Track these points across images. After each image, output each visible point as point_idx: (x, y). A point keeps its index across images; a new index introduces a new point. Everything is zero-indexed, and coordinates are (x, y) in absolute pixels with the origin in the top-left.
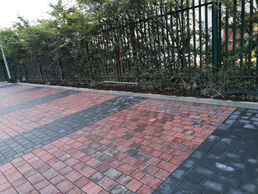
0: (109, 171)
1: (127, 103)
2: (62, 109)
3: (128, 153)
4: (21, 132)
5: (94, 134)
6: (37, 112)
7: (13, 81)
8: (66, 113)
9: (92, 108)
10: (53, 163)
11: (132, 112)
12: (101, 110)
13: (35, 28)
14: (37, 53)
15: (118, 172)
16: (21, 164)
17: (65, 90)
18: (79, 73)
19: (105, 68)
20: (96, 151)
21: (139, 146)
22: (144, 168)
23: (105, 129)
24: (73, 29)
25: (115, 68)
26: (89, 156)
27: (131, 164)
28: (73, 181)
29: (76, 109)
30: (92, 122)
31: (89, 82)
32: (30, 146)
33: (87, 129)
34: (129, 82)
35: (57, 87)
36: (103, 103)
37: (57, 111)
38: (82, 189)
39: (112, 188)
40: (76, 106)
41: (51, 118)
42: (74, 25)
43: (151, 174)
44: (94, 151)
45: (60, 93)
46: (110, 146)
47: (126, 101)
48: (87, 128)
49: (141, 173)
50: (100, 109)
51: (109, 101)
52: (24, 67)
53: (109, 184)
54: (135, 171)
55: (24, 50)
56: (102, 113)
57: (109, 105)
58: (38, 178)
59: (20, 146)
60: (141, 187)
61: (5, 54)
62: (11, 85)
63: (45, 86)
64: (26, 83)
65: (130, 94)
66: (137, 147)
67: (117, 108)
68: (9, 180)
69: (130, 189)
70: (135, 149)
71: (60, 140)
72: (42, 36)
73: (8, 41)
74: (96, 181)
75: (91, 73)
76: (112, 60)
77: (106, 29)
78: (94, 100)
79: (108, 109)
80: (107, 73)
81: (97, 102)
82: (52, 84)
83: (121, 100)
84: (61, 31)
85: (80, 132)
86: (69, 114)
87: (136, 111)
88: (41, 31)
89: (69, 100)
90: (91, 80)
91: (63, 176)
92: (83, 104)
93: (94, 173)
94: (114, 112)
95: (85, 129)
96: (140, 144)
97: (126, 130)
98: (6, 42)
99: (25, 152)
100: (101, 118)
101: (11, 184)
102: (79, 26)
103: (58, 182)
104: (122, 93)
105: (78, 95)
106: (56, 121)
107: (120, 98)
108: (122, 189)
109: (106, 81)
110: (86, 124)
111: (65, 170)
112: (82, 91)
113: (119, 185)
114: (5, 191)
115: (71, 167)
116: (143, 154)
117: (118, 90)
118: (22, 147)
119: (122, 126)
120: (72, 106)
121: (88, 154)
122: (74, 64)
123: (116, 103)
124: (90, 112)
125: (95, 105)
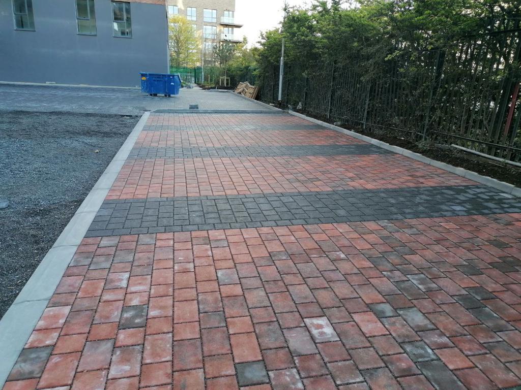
0: (409, 312)
1: (491, 205)
2: (351, 175)
3: (459, 299)
4: (279, 190)
5: (399, 238)
6: (308, 167)
7: (282, 105)
8: (356, 184)
9: (408, 190)
10: (315, 256)
11: (499, 226)
12: (427, 200)
13: (348, 13)
14: (335, 63)
15: (427, 322)
16: (269, 237)
17: (364, 143)
18: (402, 116)
19: (464, 118)
20: (393, 268)
21: (490, 297)
22: (486, 341)
23: (423, 237)
24: (422, 23)
25: (489, 121)
26: (378, 271)
27: (459, 321)
28: (341, 296)
29: (376, 184)
30: (400, 217)
31: (419, 138)
32: (286, 216)
33: (387, 225)
34: (513, 161)
35: (352, 133)
36: (434, 188)
37: (341, 177)
38: (352, 315)
39: (407, 340)
40: (376, 178)
41: (328, 184)
42: (429, 13)
43: (500, 358)
44: (389, 266)
45: (354, 145)
46: (424, 272)
47: (491, 199)
48: (389, 223)
49: (477, 346)
50: (424, 197)
51: (449, 188)
52: (307, 85)
53: (403, 331)
54: (464, 337)
55: (317, 53)
56: (426, 205)
57: (446, 196)
58: (289, 267)
59: (273, 212)
60: (467, 368)
61: (284, 57)
62: (278, 112)
63: (332, 126)
64: (302, 113)
65: (507, 187)
66: (486, 296)
67: (464, 207)
68: (251, 253)
69: (443, 360)
70: (479, 299)
71: (335, 224)
72: (355, 31)
73: (296, 33)
74: (380, 316)
75: (429, 121)
76: (490, 103)
77: (502, 28)
78: (417, 177)
79: (442, 203)
80: (467, 128)
81: (422, 183)
82: (344, 126)
83: (479, 195)
84: (397, 25)
85: (372, 225)
86: (361, 188)
87: (509, 227)
88: (357, 20)
89: (368, 163)
90: (424, 135)
91: (328, 282)
92: (393, 177)
93: (379, 302)
94: (455, 213)
95: (385, 223)
96: (494, 293)
97: (470, 255)
98: (294, 34)
99: (279, 223)
100: (421, 216)
101: (252, 258)
102: (438, 17)
103: (317, 287)
104: (488, 180)
105: (387, 159)
106: (335, 192)
107: (478, 190)
108: (426, 352)
109: (457, 145)
110: (388, 216)
111: (333, 276)
112: (397, 154)
113: (422, 342)
114: (243, 264)
115: (343, 275)
116: (495, 315)
117: (480, 172)
118: (275, 213)
119: (464, 245)
120: (370, 175)
121: (379, 267)
122: (398, 96)
123: (464, 196)
124: (403, 196)
125: (416, 188)
